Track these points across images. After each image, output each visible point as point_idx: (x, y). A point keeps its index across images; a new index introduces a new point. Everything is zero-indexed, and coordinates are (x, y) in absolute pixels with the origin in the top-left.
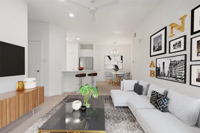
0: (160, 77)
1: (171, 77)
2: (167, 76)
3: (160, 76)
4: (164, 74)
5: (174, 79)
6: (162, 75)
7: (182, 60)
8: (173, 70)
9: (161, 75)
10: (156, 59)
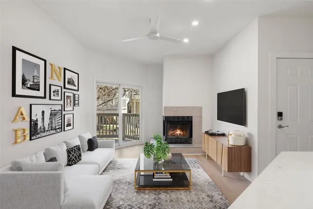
0: (38, 136)
1: (51, 130)
2: (48, 131)
3: (38, 134)
4: (44, 128)
5: (54, 131)
6: (42, 132)
7: (59, 110)
8: (54, 121)
9: (39, 131)
10: (31, 105)
